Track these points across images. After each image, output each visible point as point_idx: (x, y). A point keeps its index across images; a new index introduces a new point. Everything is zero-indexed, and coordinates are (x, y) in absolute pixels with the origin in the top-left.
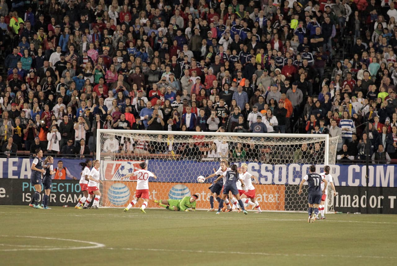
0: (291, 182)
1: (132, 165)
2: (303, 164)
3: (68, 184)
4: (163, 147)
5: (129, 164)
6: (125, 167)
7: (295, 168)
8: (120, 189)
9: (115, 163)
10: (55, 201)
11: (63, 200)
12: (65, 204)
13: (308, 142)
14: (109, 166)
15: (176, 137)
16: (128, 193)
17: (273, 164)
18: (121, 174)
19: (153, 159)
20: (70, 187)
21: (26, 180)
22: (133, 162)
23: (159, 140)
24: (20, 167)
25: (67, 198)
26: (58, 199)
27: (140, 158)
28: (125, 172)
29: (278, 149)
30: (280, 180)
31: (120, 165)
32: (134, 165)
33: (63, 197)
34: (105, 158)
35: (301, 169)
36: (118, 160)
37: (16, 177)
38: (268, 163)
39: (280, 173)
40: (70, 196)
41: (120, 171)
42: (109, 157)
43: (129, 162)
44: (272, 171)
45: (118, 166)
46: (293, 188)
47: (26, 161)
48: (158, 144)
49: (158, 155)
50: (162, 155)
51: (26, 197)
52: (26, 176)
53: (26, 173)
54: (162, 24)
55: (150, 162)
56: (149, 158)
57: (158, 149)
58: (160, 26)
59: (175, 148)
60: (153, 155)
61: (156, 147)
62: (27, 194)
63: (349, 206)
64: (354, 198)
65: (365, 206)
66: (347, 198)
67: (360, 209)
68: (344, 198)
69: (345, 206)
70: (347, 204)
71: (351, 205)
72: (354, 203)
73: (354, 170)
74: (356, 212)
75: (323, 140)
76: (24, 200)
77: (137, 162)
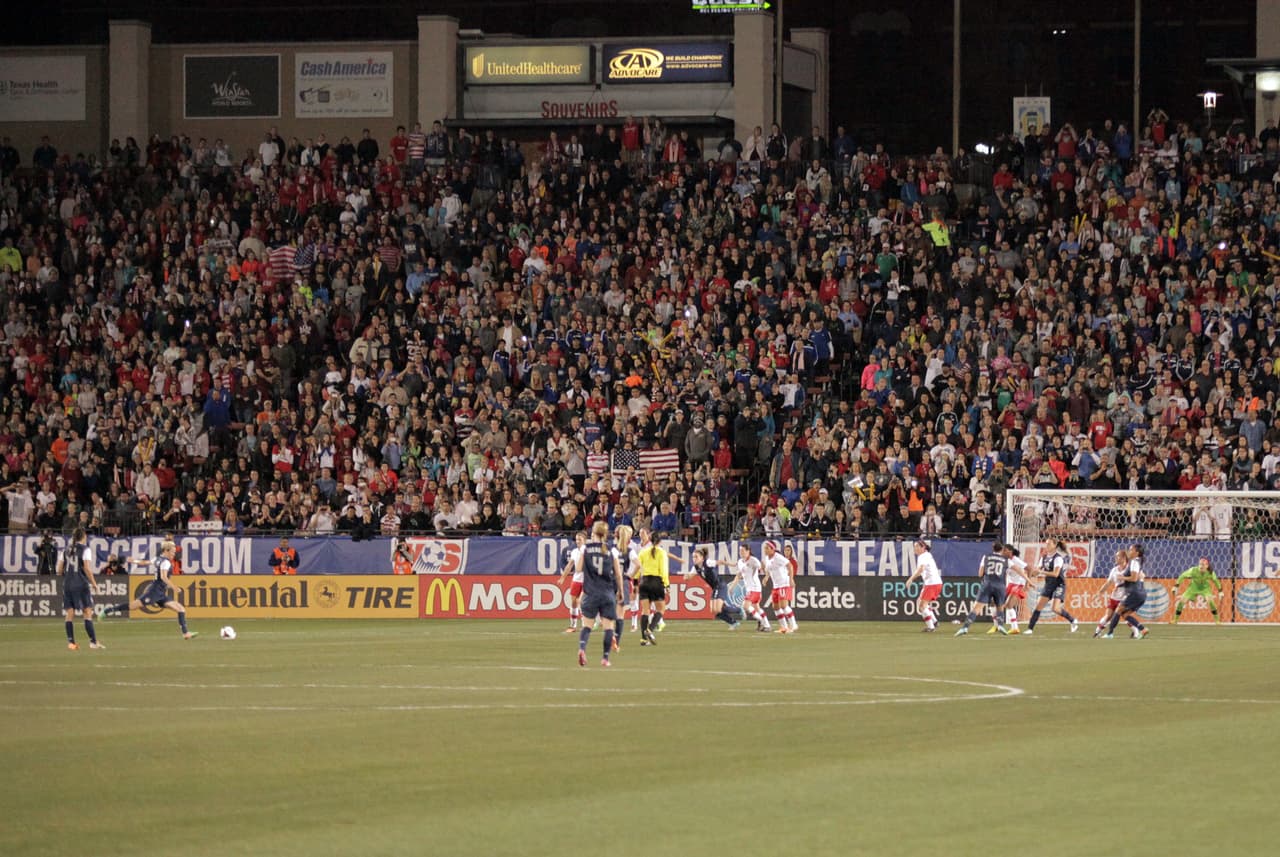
3: (959, 584)
4: (1121, 519)
9: (1038, 546)
11: (951, 611)
12: (955, 617)
14: (1030, 553)
15: (1141, 500)
19: (1104, 538)
20: (963, 588)
21: (889, 577)
22: (1071, 545)
23: (1112, 506)
24: (877, 555)
25: (958, 607)
27: (1082, 538)
32: (1071, 549)
33: (951, 605)
37: (872, 573)
40: (963, 603)
45: (1044, 551)
47: (888, 546)
48: (1113, 513)
49: (1112, 531)
50: (1119, 531)
51: (889, 607)
52: (888, 571)
53: (888, 566)
54: (1114, 308)
55: (1099, 544)
56: (1097, 537)
57: (1113, 522)
58: (1109, 312)
59: (1142, 519)
60: (1105, 531)
61: (1109, 519)
62: (891, 602)
76: (885, 613)
77: (1077, 545)
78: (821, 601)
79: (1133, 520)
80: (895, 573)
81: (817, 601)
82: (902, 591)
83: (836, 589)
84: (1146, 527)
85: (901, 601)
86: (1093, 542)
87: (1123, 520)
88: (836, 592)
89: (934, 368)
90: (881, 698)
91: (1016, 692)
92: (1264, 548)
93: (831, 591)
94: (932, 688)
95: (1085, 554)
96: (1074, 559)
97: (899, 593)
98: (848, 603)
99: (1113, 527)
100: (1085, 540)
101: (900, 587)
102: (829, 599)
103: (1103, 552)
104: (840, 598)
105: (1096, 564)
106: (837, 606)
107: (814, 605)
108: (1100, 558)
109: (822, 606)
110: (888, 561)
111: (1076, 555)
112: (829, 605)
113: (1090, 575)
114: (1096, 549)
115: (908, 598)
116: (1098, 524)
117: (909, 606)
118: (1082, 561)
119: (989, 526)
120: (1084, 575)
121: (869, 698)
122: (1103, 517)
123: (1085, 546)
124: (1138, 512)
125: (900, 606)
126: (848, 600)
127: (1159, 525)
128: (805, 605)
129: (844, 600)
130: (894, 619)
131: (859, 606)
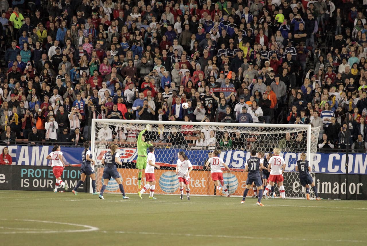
2: (286, 152)
4: (154, 136)
10: (52, 187)
13: (291, 132)
15: (166, 126)
20: (66, 173)
21: (24, 166)
29: (262, 138)
32: (126, 152)
34: (99, 146)
37: (14, 164)
42: (103, 145)
47: (25, 149)
48: (150, 133)
51: (25, 182)
52: (23, 162)
53: (24, 160)
54: (154, 19)
58: (151, 21)
59: (166, 137)
62: (25, 180)
63: (330, 192)
64: (335, 185)
65: (345, 192)
66: (328, 185)
67: (340, 196)
68: (325, 185)
69: (326, 192)
70: (328, 191)
71: (332, 191)
72: (334, 189)
73: (334, 158)
74: (336, 198)
75: (305, 130)
76: (22, 186)
77: (130, 149)
79: (161, 138)
80: (27, 164)
82: (32, 173)
85: (31, 179)
89: (52, 50)
90: (19, 231)
91: (94, 229)
92: (232, 153)
94: (47, 226)
97: (30, 175)
101: (31, 171)
110: (24, 157)
115: (35, 178)
117: (36, 182)
121: (12, 230)
124: (164, 133)
125: (31, 182)
130: (27, 189)
131: (7, 182)
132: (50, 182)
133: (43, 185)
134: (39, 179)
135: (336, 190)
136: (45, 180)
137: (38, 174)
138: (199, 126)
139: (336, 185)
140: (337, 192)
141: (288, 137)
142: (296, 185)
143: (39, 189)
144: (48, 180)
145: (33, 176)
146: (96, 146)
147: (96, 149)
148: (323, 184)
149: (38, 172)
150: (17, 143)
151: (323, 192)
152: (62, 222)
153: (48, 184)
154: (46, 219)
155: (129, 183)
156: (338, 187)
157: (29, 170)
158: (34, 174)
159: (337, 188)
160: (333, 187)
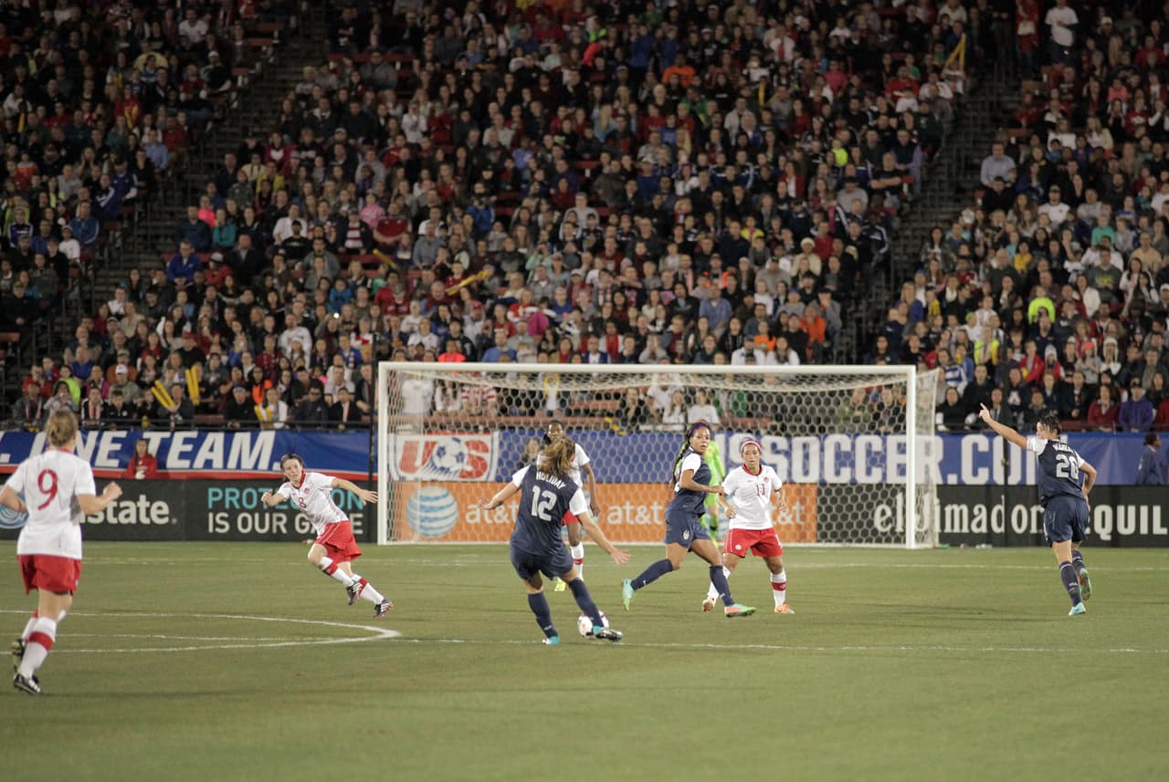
0: (830, 478)
1: (463, 444)
2: (857, 435)
4: (533, 402)
5: (455, 443)
6: (447, 450)
7: (838, 445)
8: (437, 498)
9: (422, 439)
10: (284, 531)
11: (302, 527)
13: (868, 385)
14: (410, 448)
15: (566, 377)
16: (454, 508)
17: (788, 437)
18: (439, 465)
19: (512, 428)
21: (216, 482)
22: (465, 438)
23: (524, 386)
26: (290, 525)
27: (481, 428)
28: (448, 461)
29: (799, 401)
30: (806, 473)
31: (434, 444)
32: (467, 444)
34: (399, 427)
35: (853, 446)
36: (430, 432)
38: (778, 434)
39: (806, 457)
41: (436, 460)
42: (408, 426)
43: (457, 436)
44: (788, 454)
45: (429, 446)
46: (839, 492)
47: (216, 439)
48: (524, 395)
49: (522, 420)
50: (532, 420)
51: (217, 522)
55: (505, 436)
56: (502, 428)
57: (523, 408)
59: (563, 403)
60: (512, 420)
61: (519, 403)
62: (219, 515)
63: (965, 530)
64: (976, 511)
65: (1002, 529)
66: (961, 512)
67: (989, 538)
68: (953, 512)
69: (957, 530)
70: (961, 527)
71: (969, 527)
72: (975, 522)
73: (975, 446)
74: (980, 543)
75: (902, 380)
76: (211, 530)
77: (475, 438)
78: (122, 515)
81: (116, 513)
82: (234, 499)
83: (143, 498)
84: (569, 413)
85: (233, 514)
86: (497, 434)
87: (536, 405)
88: (143, 502)
90: (205, 643)
91: (390, 634)
92: (727, 442)
93: (136, 500)
94: (274, 630)
95: (486, 450)
96: (470, 456)
97: (231, 502)
98: (161, 516)
99: (523, 414)
100: (486, 431)
101: (232, 494)
102: (132, 511)
103: (510, 446)
104: (148, 510)
105: (500, 462)
106: (145, 520)
107: (112, 520)
108: (505, 454)
109: (123, 521)
111: (474, 452)
112: (133, 520)
113: (492, 478)
114: (501, 444)
115: (243, 510)
116: (503, 411)
117: (245, 520)
118: (480, 459)
119: (355, 413)
120: (483, 478)
121: (187, 643)
122: (509, 401)
123: (485, 439)
124: (558, 394)
125: (232, 521)
126: (159, 512)
127: (587, 411)
128: (100, 520)
129: (154, 512)
130: (223, 538)
131: (174, 521)
132: (279, 519)
133: (262, 526)
134: (252, 512)
135: (979, 525)
136: (267, 516)
137: (250, 501)
138: (642, 375)
139: (981, 511)
140: (984, 529)
141: (858, 397)
142: (883, 513)
143: (253, 537)
144: (275, 515)
145: (237, 506)
146: (392, 429)
147: (392, 435)
148: (948, 509)
149: (250, 496)
150: (198, 425)
151: (948, 529)
152: (311, 619)
153: (275, 523)
154: (271, 614)
155: (473, 517)
156: (983, 516)
157: (228, 491)
158: (240, 501)
159: (982, 519)
160: (972, 517)
